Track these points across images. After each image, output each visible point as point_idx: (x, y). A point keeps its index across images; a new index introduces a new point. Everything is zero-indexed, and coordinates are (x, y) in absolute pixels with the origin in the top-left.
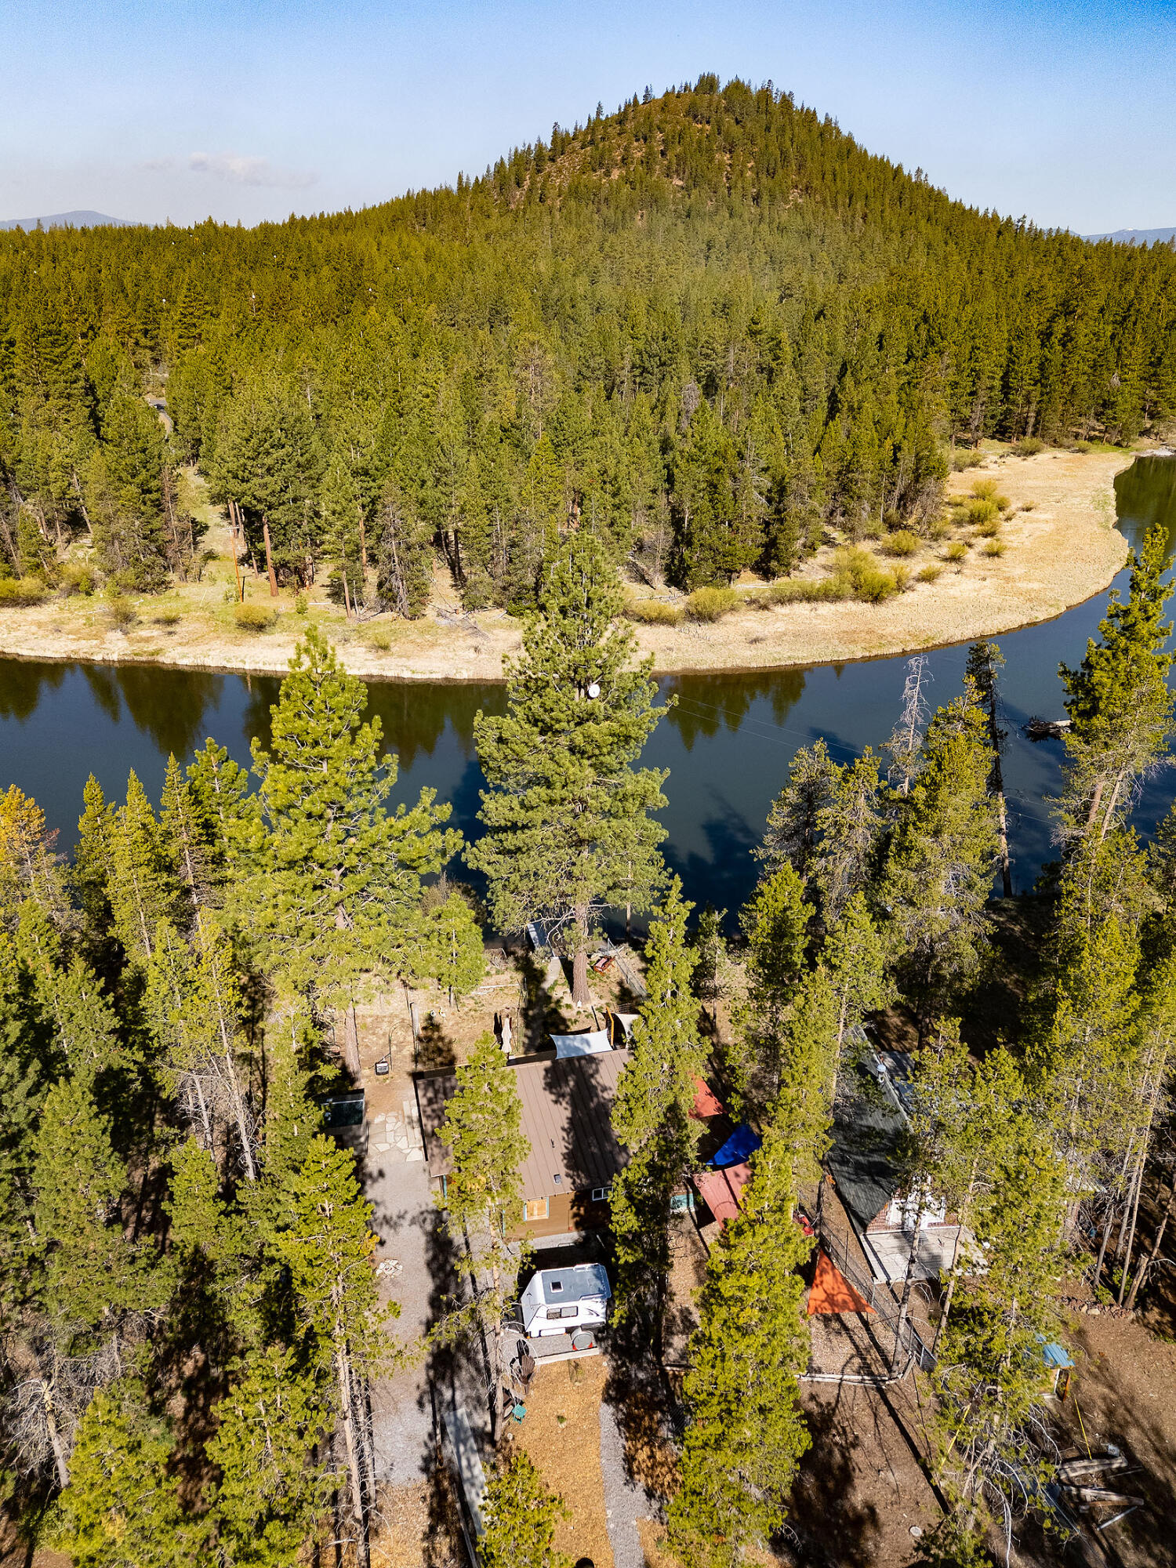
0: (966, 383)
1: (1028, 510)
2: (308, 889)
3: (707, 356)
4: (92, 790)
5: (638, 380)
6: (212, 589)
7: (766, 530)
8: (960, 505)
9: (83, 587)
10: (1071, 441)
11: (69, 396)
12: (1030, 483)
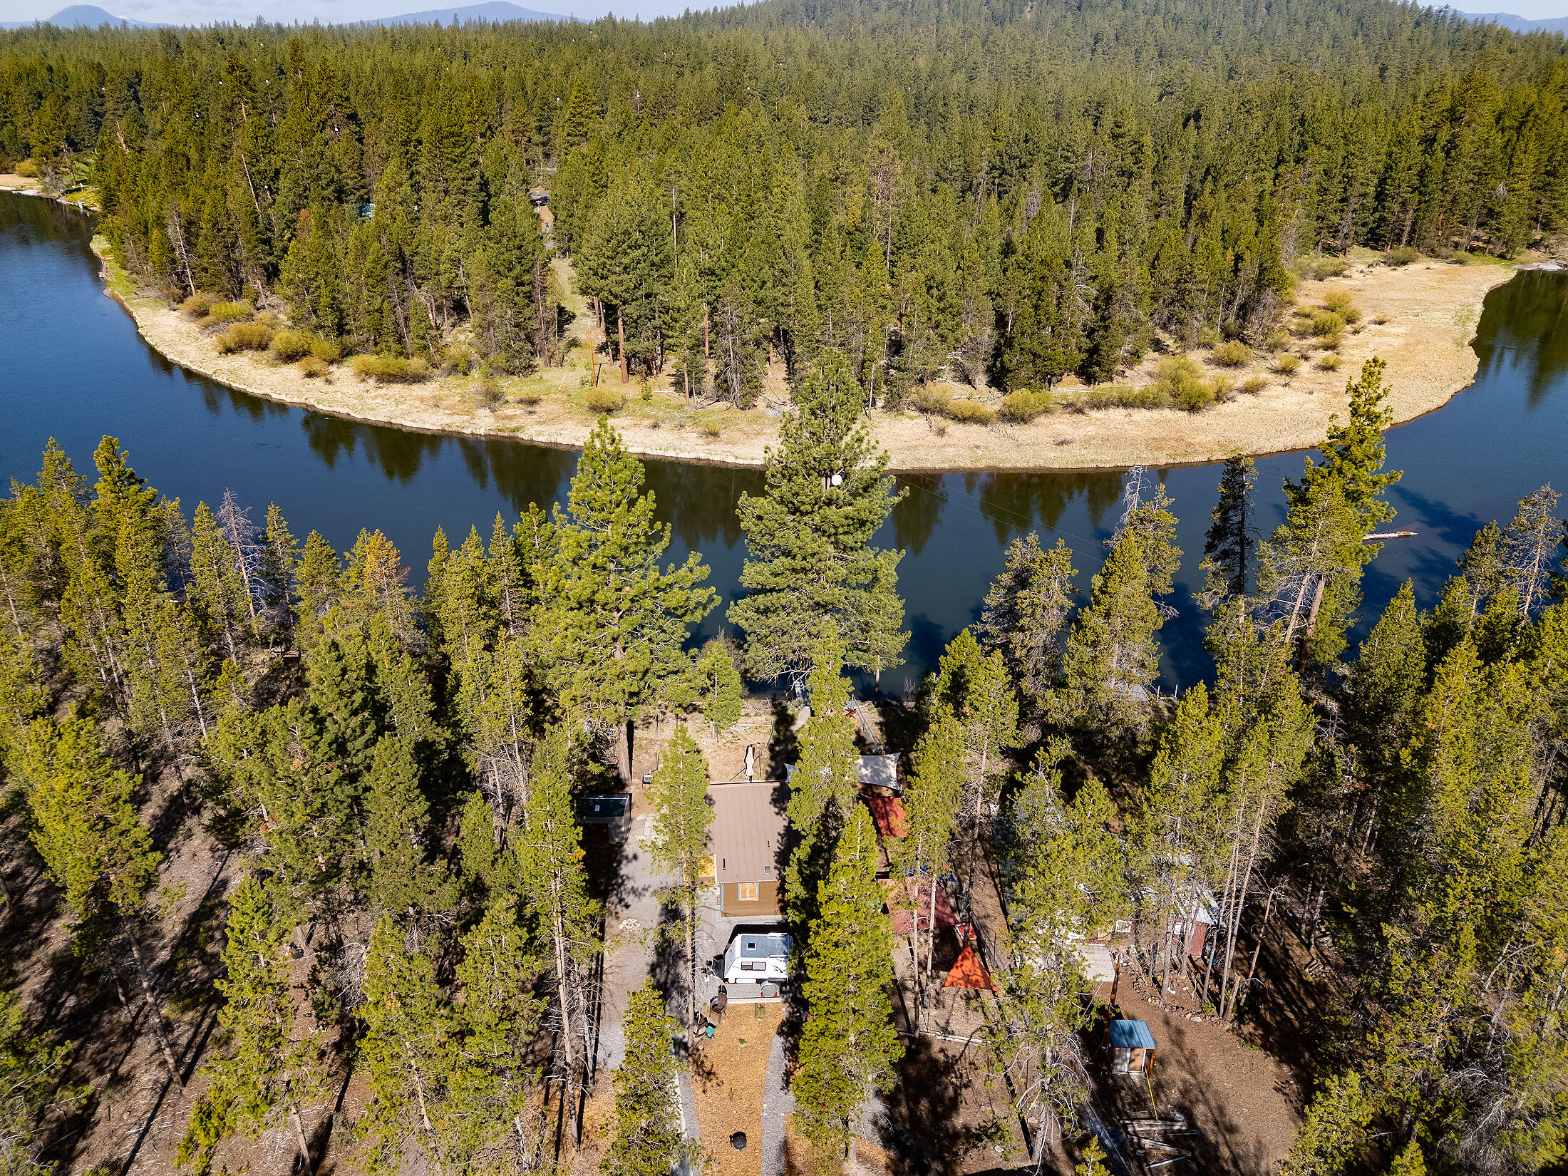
0: (1336, 189)
1: (1381, 323)
2: (593, 626)
3: (1067, 159)
4: (439, 539)
5: (997, 181)
6: (572, 374)
7: (1090, 333)
8: (1307, 316)
9: (461, 368)
10: (1450, 251)
11: (465, 192)
12: (1394, 295)
